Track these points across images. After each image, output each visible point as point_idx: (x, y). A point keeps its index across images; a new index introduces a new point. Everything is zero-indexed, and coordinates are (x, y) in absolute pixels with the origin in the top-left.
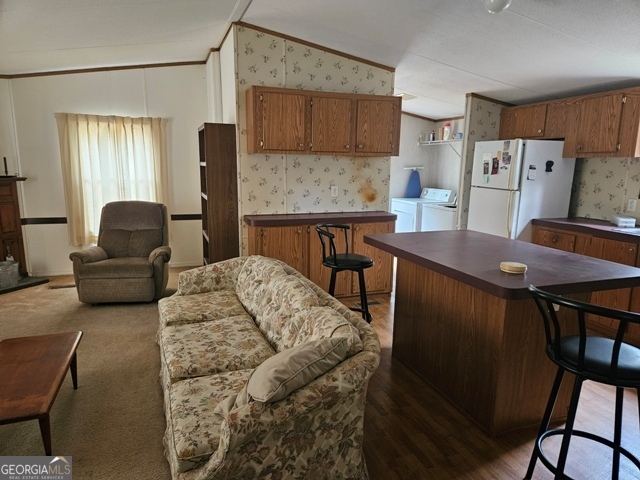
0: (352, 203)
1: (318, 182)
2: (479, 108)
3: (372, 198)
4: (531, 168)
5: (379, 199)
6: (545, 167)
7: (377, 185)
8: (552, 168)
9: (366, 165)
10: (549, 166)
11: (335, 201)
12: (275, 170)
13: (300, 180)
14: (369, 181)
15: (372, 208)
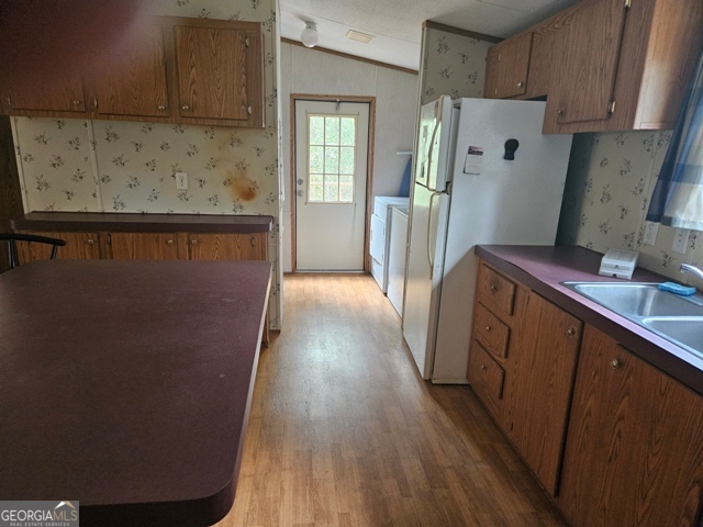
0: (214, 200)
1: (152, 166)
2: (443, 47)
3: (249, 194)
4: (472, 151)
5: (261, 197)
6: (502, 151)
7: (255, 173)
8: (516, 154)
9: (234, 142)
10: (511, 148)
11: (183, 196)
12: (75, 143)
13: (119, 162)
14: (242, 167)
15: (249, 209)
